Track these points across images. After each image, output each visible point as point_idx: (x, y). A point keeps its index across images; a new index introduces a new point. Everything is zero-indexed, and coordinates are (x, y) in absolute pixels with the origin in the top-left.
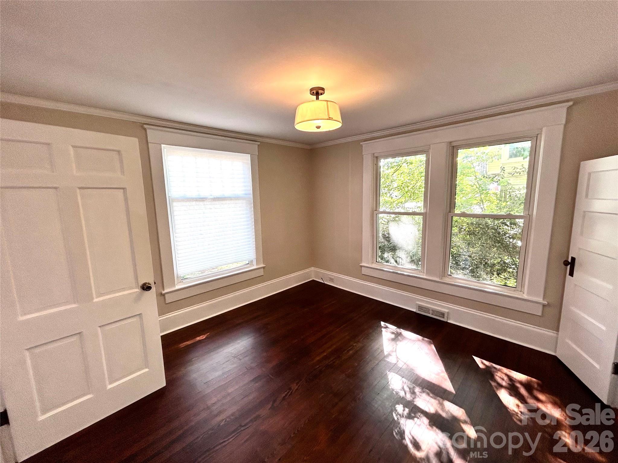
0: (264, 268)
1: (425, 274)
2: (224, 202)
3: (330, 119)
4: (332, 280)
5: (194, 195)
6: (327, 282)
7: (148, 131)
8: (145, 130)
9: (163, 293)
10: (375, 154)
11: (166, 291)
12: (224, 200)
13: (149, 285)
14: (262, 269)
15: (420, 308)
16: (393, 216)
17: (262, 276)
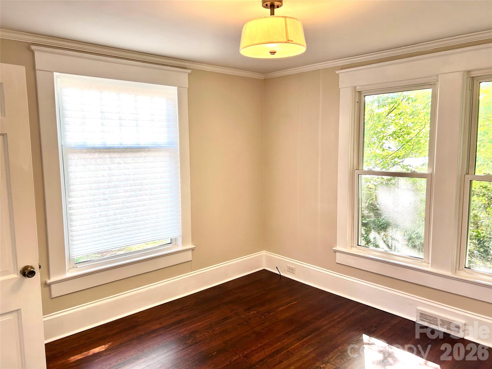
0: (192, 249)
1: (430, 264)
2: (138, 154)
3: (288, 41)
4: (291, 270)
5: (98, 142)
6: (285, 274)
7: (37, 54)
8: (33, 52)
9: (48, 282)
10: (357, 88)
11: (53, 279)
12: (139, 151)
13: (32, 270)
14: (190, 252)
15: (423, 316)
16: (386, 178)
17: (190, 261)
